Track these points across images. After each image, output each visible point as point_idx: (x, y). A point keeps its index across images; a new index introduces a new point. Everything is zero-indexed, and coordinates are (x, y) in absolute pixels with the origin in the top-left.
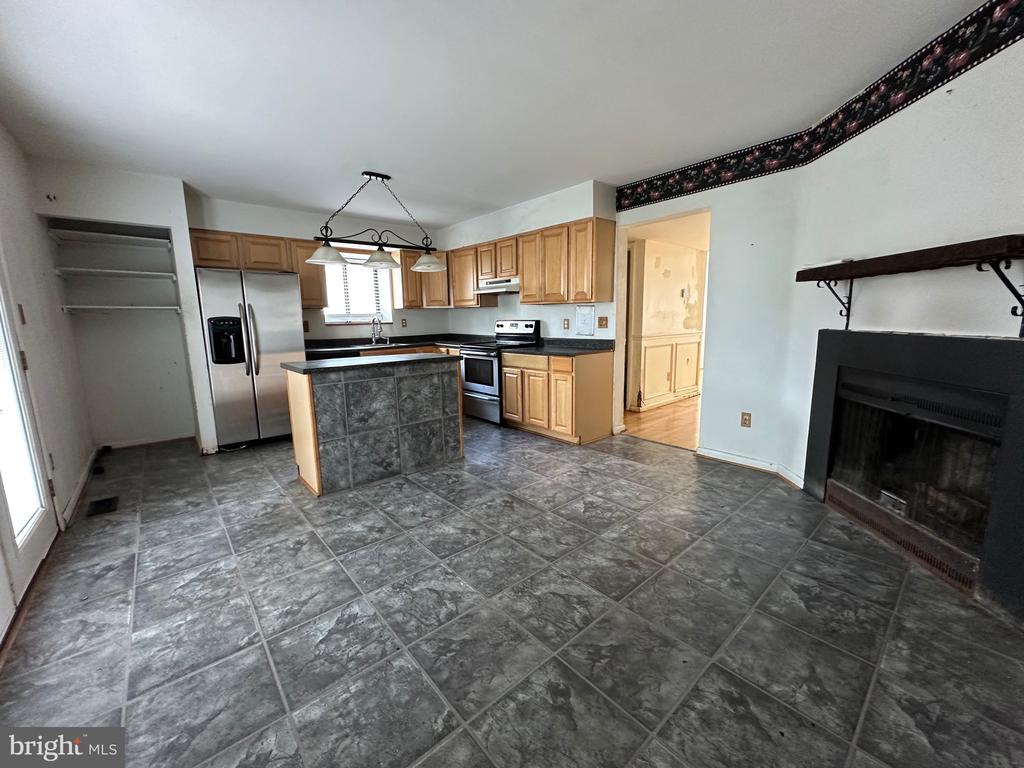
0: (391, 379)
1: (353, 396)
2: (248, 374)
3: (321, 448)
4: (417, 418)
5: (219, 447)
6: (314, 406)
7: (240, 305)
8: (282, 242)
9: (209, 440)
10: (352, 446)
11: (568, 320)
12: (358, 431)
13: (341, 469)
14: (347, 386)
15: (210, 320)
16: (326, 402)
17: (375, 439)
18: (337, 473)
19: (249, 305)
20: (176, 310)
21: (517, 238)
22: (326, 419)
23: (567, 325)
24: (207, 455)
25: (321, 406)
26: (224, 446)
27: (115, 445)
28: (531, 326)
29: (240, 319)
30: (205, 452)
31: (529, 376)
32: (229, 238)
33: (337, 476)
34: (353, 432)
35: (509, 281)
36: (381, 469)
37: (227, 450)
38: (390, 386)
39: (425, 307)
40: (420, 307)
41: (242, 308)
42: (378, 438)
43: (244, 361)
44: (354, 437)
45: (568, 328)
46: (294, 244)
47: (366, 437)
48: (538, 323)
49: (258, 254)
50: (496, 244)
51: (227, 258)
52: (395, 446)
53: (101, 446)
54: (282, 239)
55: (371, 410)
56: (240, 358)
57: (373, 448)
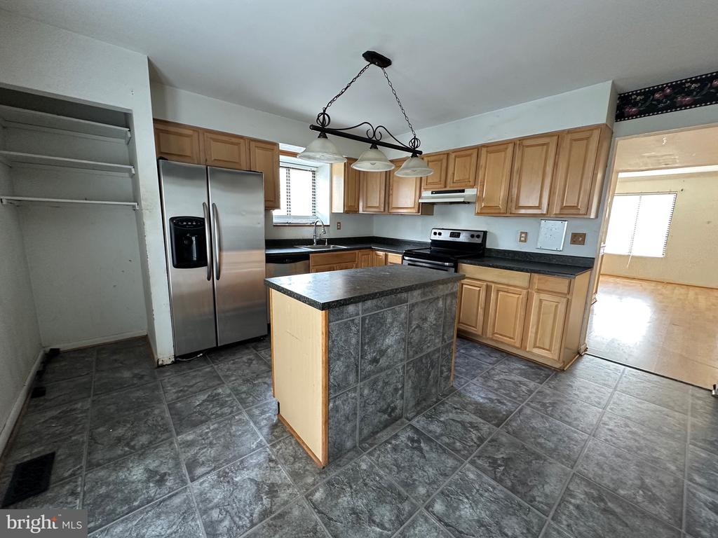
0: (405, 307)
1: (368, 333)
2: (209, 279)
3: (331, 405)
4: (422, 350)
5: (175, 357)
6: (329, 350)
7: (204, 204)
8: (242, 141)
9: (165, 349)
10: (361, 395)
11: (526, 233)
12: (369, 375)
13: (348, 427)
14: (363, 319)
15: (172, 219)
16: (341, 343)
17: (384, 382)
18: (344, 433)
19: (213, 205)
20: (134, 206)
21: (478, 148)
22: (339, 367)
23: (524, 237)
24: (163, 366)
25: (335, 350)
26: (180, 357)
27: (63, 346)
28: (478, 236)
29: (204, 219)
30: (160, 363)
31: (498, 291)
32: (190, 132)
33: (345, 436)
34: (365, 378)
35: (463, 191)
36: (386, 416)
37: (183, 359)
38: (403, 315)
39: (361, 211)
40: (356, 211)
41: (206, 207)
42: (386, 381)
43: (205, 264)
44: (364, 385)
45: (525, 241)
46: (253, 144)
47: (375, 382)
48: (485, 233)
49: (219, 152)
50: (448, 154)
51: (188, 154)
52: (400, 386)
53: (48, 349)
54: (241, 137)
55: (384, 348)
56: (202, 262)
57: (381, 393)
